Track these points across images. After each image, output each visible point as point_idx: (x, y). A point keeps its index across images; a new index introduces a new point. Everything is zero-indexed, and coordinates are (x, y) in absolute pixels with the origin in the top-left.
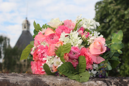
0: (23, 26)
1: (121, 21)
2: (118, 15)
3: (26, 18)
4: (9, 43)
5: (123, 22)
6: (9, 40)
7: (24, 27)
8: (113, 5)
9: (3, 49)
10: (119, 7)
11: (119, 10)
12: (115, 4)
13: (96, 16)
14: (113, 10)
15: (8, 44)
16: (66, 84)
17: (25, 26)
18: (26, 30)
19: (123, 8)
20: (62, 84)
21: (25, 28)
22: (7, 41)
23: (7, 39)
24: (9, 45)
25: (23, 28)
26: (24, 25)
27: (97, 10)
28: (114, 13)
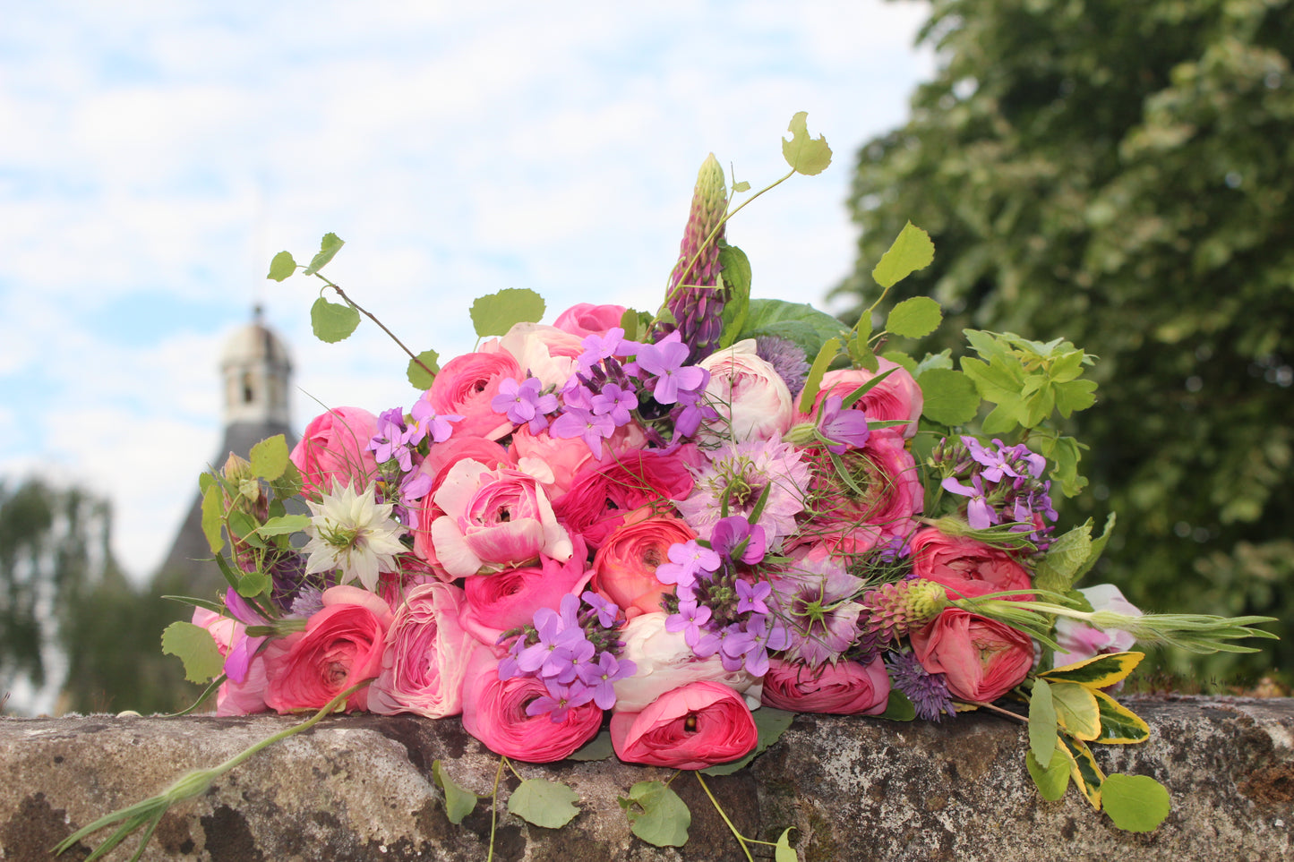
0: (228, 383)
1: (1064, 287)
2: (1037, 244)
3: (258, 310)
4: (106, 537)
5: (1080, 303)
6: (105, 510)
7: (237, 392)
8: (990, 150)
9: (57, 600)
10: (1040, 167)
11: (1042, 190)
12: (1011, 143)
13: (858, 263)
14: (987, 195)
15: (95, 551)
16: (59, 760)
17: (246, 377)
18: (254, 414)
19: (1081, 179)
20: (30, 763)
21: (248, 395)
22: (93, 528)
23: (85, 510)
24: (110, 563)
25: (229, 403)
26: (236, 372)
27: (871, 203)
28: (1005, 223)
